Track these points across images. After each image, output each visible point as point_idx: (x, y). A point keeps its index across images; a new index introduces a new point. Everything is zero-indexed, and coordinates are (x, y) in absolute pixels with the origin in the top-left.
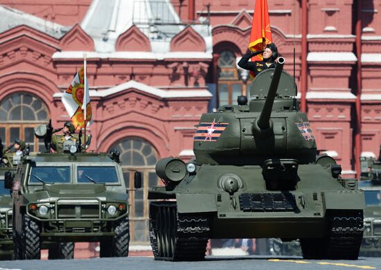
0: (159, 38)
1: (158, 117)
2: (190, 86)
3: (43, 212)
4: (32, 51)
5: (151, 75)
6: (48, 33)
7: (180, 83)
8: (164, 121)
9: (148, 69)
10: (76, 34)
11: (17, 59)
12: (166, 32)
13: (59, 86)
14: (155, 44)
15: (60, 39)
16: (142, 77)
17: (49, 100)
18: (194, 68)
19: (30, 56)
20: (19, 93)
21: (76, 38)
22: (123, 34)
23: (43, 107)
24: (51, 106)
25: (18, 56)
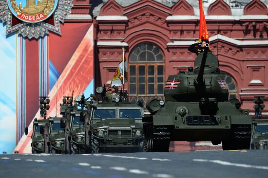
0: (237, 6)
1: (236, 58)
2: (257, 38)
3: (100, 134)
4: (153, 15)
5: (231, 31)
6: (163, 4)
7: (250, 36)
8: (240, 61)
9: (229, 27)
10: (182, 4)
11: (143, 21)
12: (241, 2)
13: (171, 38)
14: (233, 10)
15: (171, 8)
16: (225, 32)
17: (164, 47)
18: (260, 26)
19: (152, 19)
20: (145, 43)
21: (182, 6)
22: (213, 4)
23: (160, 52)
24: (166, 51)
25: (144, 19)
